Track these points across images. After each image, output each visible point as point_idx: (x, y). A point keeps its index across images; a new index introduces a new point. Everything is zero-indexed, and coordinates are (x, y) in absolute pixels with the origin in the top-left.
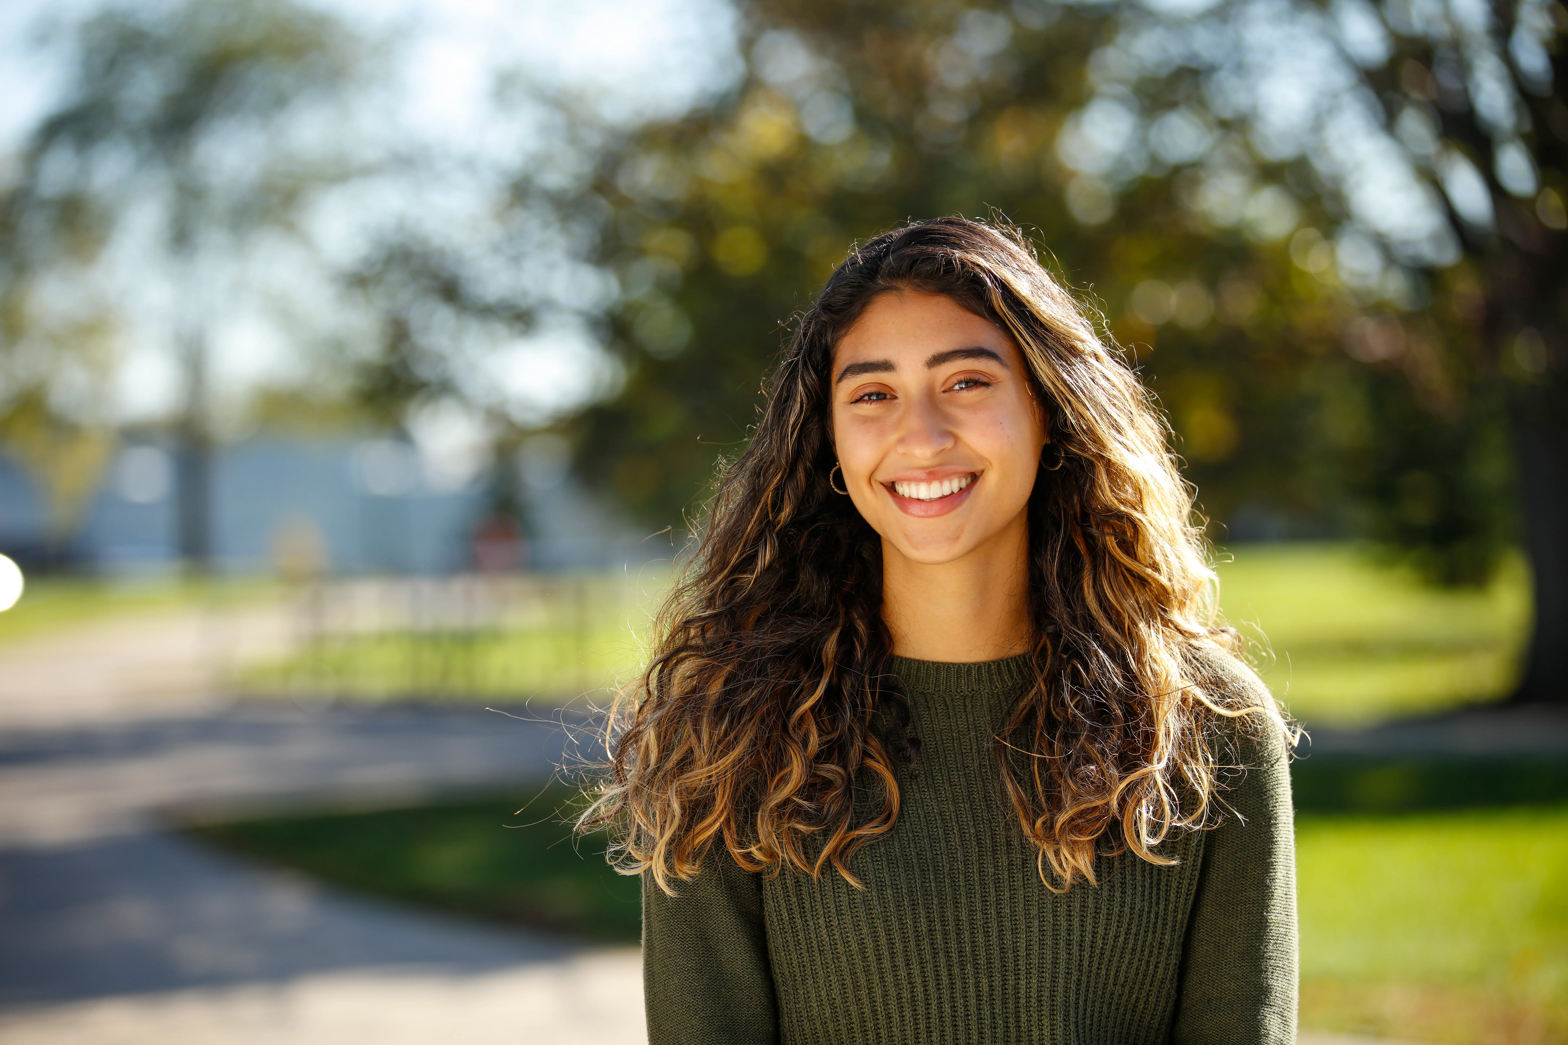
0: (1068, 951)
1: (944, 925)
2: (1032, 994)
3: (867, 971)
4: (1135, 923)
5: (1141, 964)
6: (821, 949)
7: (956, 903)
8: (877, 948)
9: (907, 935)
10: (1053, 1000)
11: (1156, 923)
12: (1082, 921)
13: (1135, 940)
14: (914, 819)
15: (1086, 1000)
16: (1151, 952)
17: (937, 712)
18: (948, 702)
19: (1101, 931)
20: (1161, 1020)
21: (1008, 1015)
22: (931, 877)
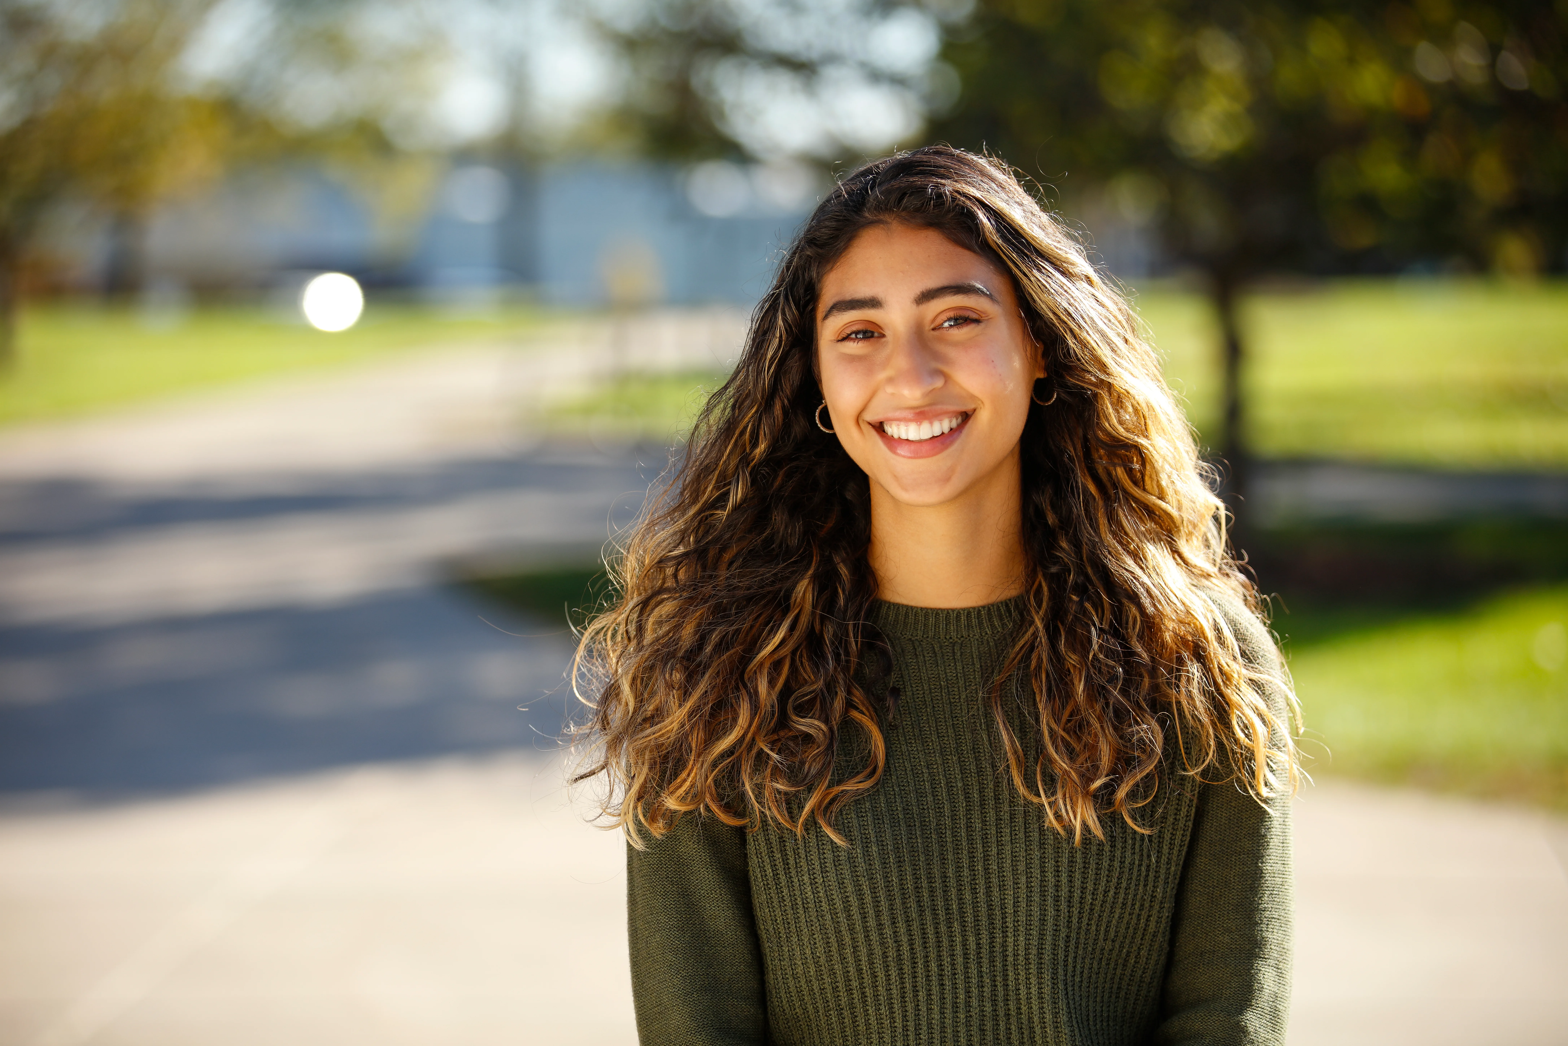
0: (1056, 908)
1: (931, 882)
2: (1020, 952)
3: (852, 930)
4: (1126, 876)
5: (1132, 918)
6: (806, 906)
7: (943, 859)
8: (862, 906)
9: (893, 893)
10: (1041, 958)
11: (1147, 876)
12: (1070, 876)
13: (1125, 894)
14: (901, 772)
15: (1075, 957)
16: (1142, 905)
17: (925, 660)
18: (937, 650)
19: (1090, 887)
20: (1153, 974)
21: (995, 973)
22: (918, 833)
